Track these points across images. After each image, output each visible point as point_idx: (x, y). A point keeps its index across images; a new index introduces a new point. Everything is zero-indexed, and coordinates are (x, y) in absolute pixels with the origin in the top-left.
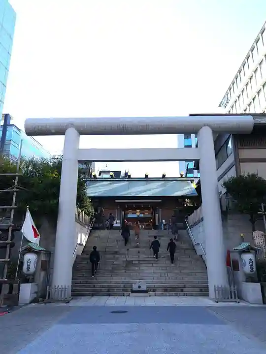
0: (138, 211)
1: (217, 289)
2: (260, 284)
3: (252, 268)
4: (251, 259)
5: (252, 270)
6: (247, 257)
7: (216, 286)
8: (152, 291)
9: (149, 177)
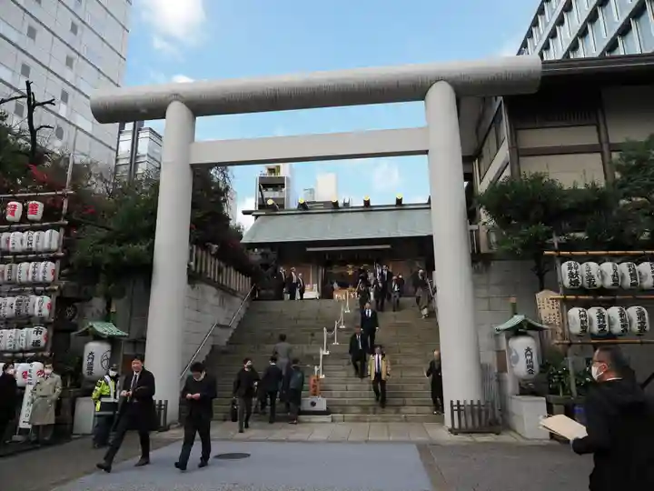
0: (350, 266)
1: (456, 408)
2: (544, 399)
3: (530, 367)
4: (528, 349)
5: (531, 372)
6: (521, 344)
7: (455, 403)
8: (339, 411)
9: (371, 204)
